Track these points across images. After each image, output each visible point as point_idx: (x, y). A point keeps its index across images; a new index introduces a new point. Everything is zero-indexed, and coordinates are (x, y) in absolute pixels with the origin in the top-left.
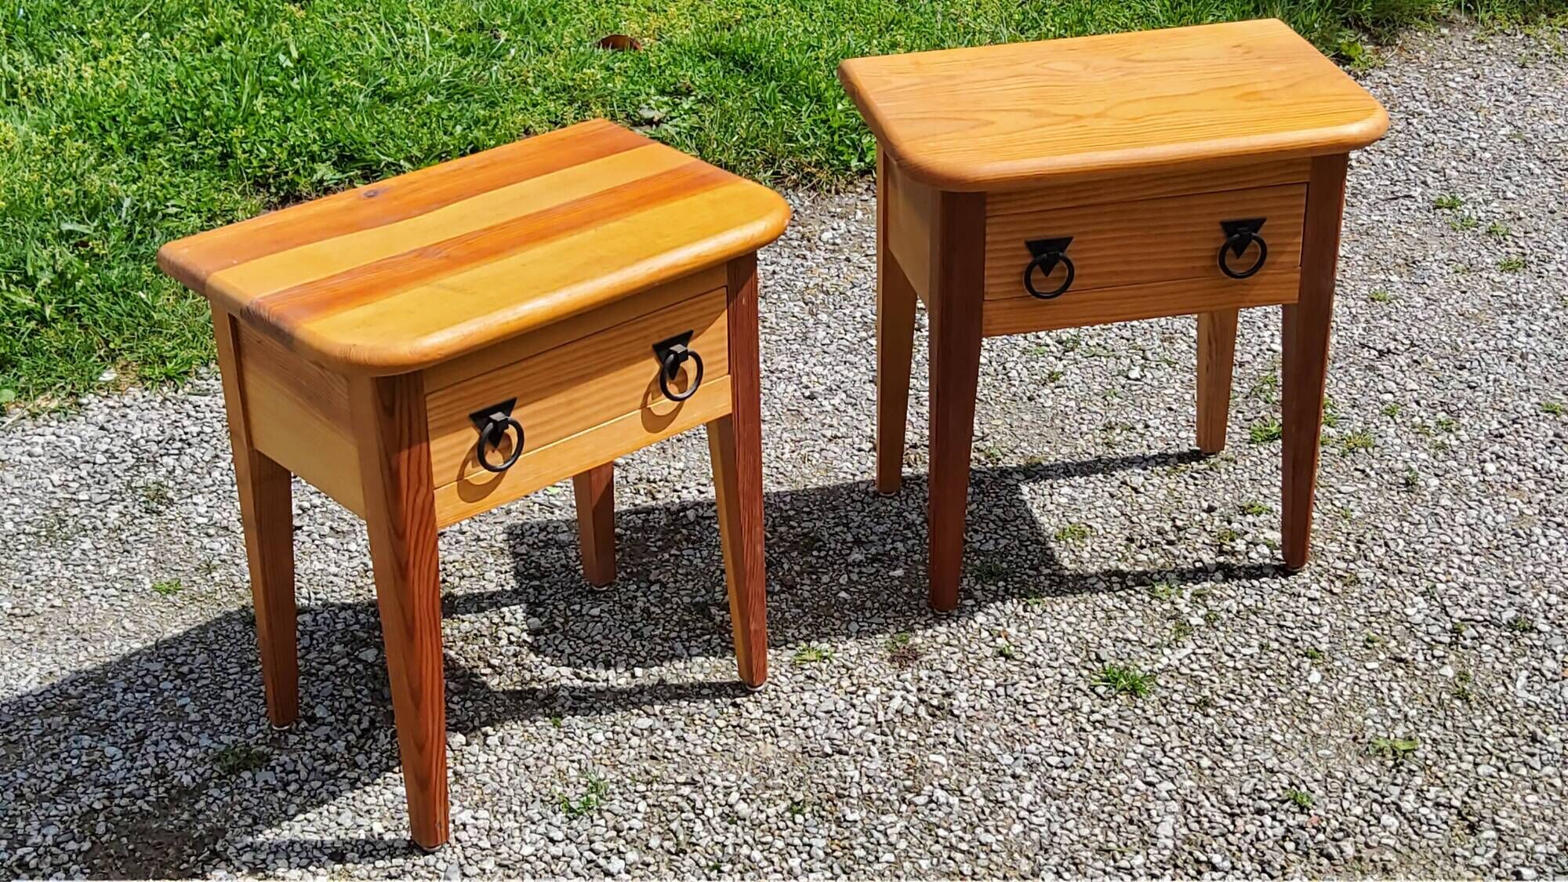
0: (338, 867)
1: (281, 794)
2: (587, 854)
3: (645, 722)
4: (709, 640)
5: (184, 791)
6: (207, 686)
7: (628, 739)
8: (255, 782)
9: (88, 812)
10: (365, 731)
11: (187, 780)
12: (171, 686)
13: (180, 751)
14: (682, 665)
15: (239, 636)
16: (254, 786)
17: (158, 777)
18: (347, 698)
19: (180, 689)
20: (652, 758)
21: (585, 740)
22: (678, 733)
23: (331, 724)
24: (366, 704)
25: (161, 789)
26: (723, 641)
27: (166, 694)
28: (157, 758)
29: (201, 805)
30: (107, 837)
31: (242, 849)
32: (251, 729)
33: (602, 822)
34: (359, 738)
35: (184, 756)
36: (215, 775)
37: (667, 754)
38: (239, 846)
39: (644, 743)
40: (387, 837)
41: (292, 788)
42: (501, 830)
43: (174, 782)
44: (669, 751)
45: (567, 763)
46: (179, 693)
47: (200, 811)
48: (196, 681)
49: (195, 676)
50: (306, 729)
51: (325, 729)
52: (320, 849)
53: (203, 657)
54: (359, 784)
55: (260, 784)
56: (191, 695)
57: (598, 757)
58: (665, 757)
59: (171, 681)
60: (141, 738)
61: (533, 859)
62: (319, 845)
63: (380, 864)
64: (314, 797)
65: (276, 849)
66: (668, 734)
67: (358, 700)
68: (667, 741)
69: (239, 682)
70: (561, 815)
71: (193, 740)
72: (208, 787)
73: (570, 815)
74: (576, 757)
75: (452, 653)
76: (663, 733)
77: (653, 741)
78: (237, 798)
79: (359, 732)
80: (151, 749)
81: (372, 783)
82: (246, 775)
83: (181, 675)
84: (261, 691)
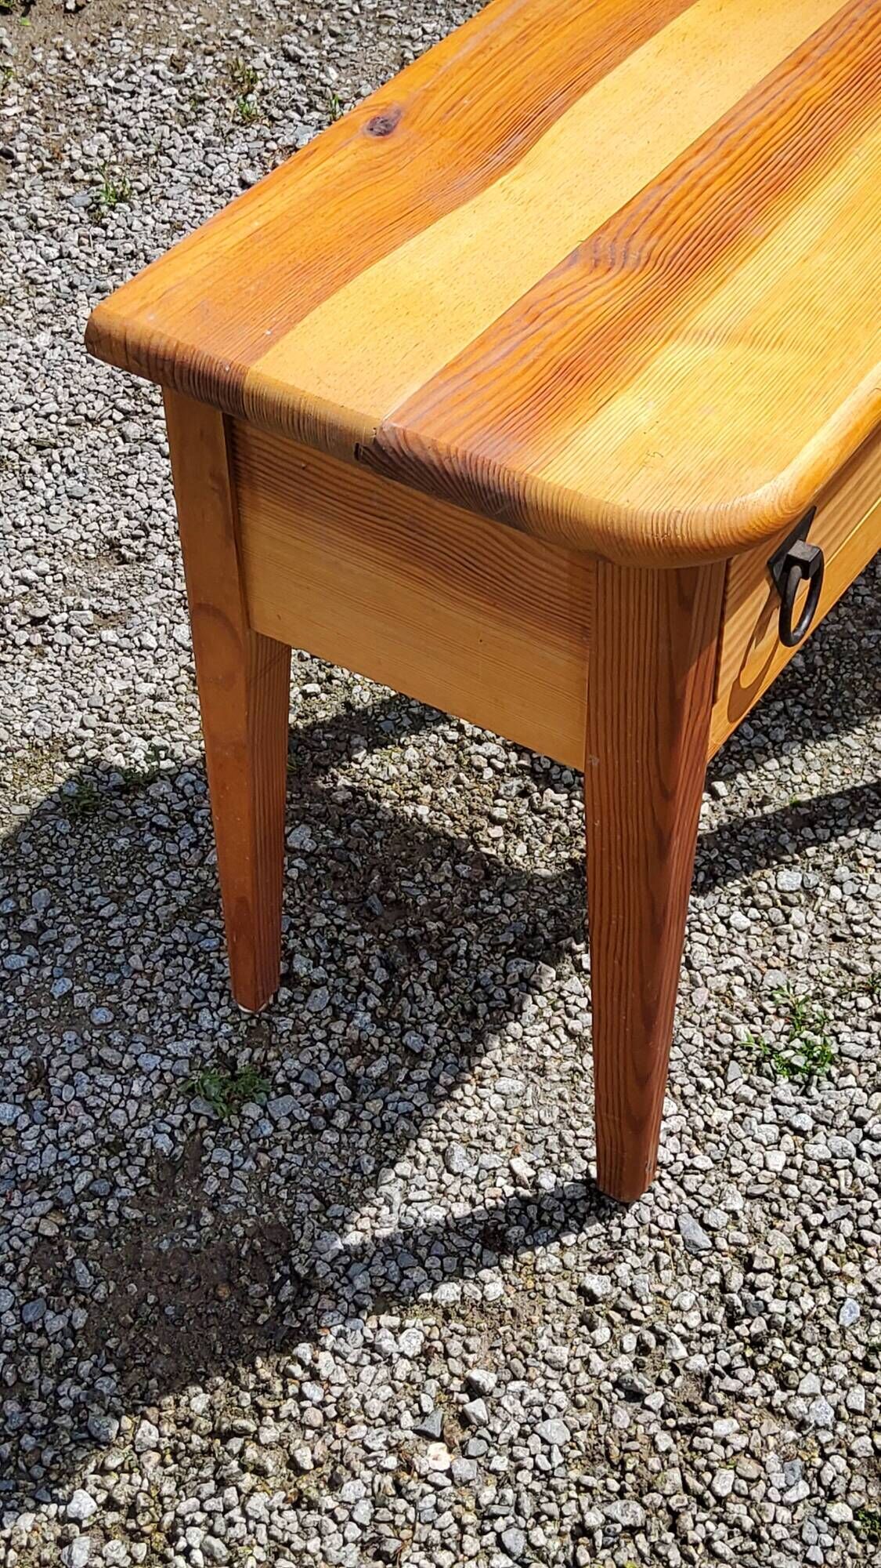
0: (508, 1262)
1: (330, 1136)
2: (866, 1145)
3: (789, 879)
4: (785, 710)
5: (171, 1164)
6: (80, 948)
7: (787, 917)
8: (275, 1123)
9: (37, 1245)
10: (387, 986)
11: (163, 1143)
12: (24, 962)
13: (117, 1088)
14: (773, 764)
15: (74, 842)
16: (276, 1130)
17: (114, 1148)
18: (321, 930)
19: (42, 965)
20: (835, 938)
21: (721, 930)
22: (850, 888)
23: (325, 983)
24: (356, 933)
25: (134, 1172)
26: (805, 707)
27: (25, 979)
28: (88, 1110)
29: (212, 1186)
30: (102, 1288)
31: (335, 1259)
32: (205, 1019)
33: (850, 1080)
34: (382, 997)
35: (131, 1097)
36: (203, 1123)
37: (857, 929)
38: (329, 1256)
39: (811, 917)
40: (547, 1181)
41: (341, 1119)
42: (708, 1128)
43: (146, 1152)
44: (857, 923)
45: (723, 979)
46: (46, 972)
47: (216, 1197)
48: (57, 943)
49: (52, 934)
50: (292, 999)
51: (321, 993)
52: (457, 1231)
53: (42, 896)
54: (440, 1090)
55: (284, 1123)
56: (67, 972)
57: (758, 954)
58: (856, 935)
59: (19, 952)
60: (40, 1076)
61: (793, 1174)
62: (452, 1225)
63: (569, 1239)
64: (382, 1130)
65: (388, 1248)
66: (835, 892)
67: (340, 928)
68: (842, 905)
69: (130, 932)
70: (783, 1081)
71: (128, 1061)
72: (204, 1150)
73: (798, 1078)
74: (729, 963)
75: (423, 810)
76: (828, 892)
77: (823, 910)
78: (264, 1159)
79: (379, 991)
80: (68, 1093)
81: (459, 1083)
82: (252, 1110)
83: (28, 937)
84: (176, 943)
